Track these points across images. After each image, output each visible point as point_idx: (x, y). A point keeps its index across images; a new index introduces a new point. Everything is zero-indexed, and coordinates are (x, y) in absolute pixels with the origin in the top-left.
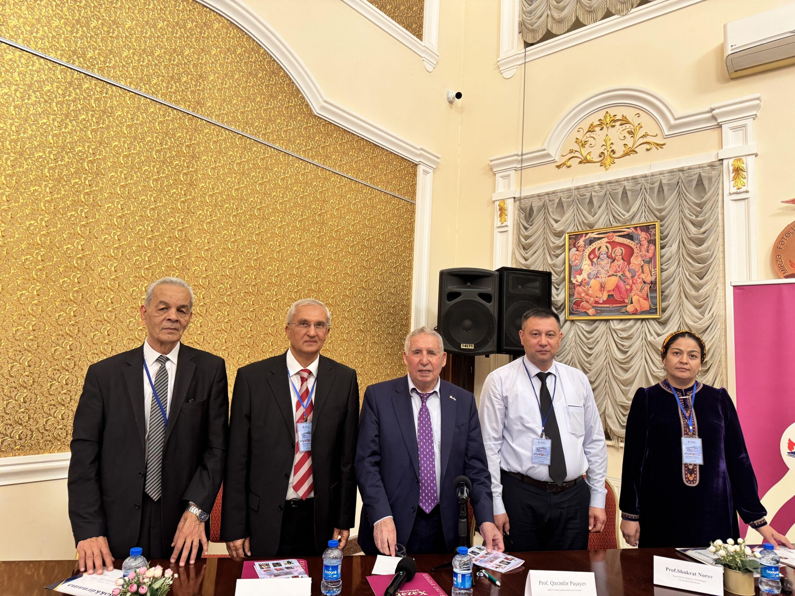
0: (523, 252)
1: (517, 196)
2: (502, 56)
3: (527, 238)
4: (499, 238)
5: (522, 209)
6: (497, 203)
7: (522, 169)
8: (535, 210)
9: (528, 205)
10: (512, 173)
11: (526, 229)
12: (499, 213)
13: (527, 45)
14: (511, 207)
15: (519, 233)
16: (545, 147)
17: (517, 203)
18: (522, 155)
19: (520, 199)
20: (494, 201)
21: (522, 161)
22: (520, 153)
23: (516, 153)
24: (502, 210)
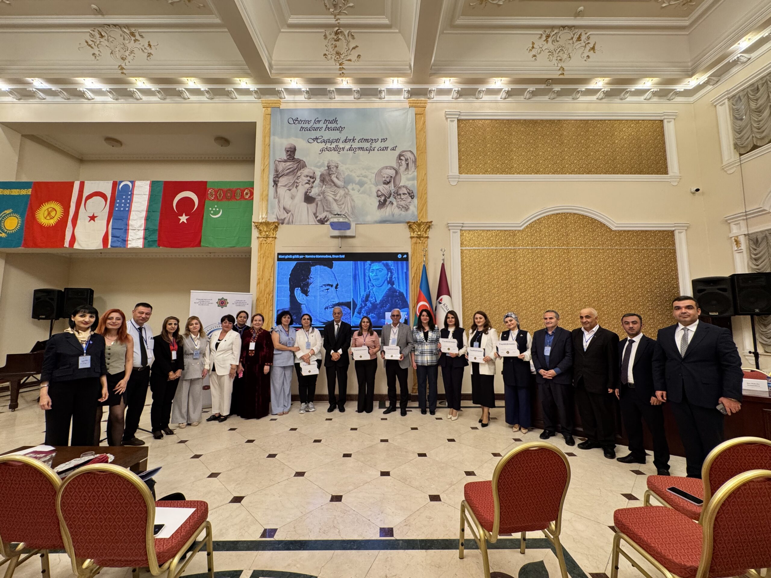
0: (754, 262)
1: (746, 233)
2: (724, 163)
3: (756, 255)
4: (737, 256)
5: (750, 239)
6: (733, 238)
7: (747, 219)
8: (760, 240)
9: (755, 237)
10: (741, 222)
11: (755, 250)
12: (735, 243)
13: (741, 155)
14: (742, 239)
15: (750, 253)
16: (761, 206)
17: (747, 237)
18: (746, 212)
19: (748, 235)
20: (731, 238)
21: (746, 215)
22: (744, 211)
23: (741, 212)
24: (737, 242)
